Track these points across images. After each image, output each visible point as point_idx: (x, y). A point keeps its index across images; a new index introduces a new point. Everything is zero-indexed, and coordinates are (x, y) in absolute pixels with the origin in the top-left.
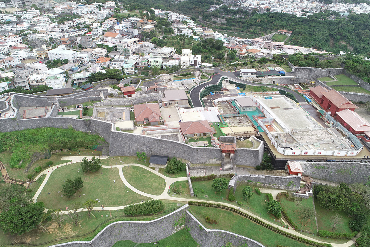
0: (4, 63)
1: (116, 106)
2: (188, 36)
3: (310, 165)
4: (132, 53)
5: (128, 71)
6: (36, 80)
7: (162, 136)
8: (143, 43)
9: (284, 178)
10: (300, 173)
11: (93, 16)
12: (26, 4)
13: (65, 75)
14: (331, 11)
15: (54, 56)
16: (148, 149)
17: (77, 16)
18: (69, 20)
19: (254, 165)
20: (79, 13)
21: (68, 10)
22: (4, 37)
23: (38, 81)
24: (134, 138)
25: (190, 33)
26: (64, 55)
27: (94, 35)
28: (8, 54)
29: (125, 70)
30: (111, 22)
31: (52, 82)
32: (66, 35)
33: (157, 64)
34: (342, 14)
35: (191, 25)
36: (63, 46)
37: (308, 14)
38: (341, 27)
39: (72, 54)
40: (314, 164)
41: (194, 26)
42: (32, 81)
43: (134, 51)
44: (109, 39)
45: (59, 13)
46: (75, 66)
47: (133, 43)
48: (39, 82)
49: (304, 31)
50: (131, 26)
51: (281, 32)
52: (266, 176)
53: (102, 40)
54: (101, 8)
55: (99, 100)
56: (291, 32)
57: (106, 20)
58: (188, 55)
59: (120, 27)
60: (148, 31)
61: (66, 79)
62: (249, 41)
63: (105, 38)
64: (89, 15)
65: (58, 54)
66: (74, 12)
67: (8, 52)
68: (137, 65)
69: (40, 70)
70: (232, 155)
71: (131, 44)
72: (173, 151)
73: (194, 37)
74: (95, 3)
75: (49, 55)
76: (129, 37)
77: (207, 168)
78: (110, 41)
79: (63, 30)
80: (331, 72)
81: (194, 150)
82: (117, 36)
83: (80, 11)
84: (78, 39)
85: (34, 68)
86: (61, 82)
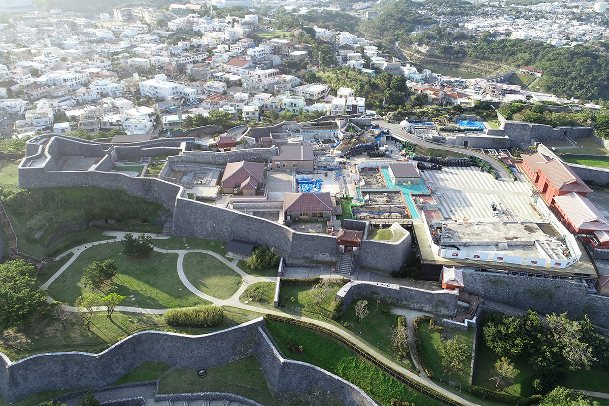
0: (76, 97)
3: (480, 277)
4: (263, 90)
5: (248, 116)
6: (110, 121)
7: (255, 213)
8: (284, 76)
11: (220, 36)
13: (154, 117)
15: (148, 90)
18: (184, 40)
19: (389, 268)
20: (202, 30)
21: (188, 26)
23: (113, 124)
24: (209, 211)
26: (161, 89)
27: (214, 62)
32: (174, 62)
33: (295, 108)
41: (374, 55)
42: (105, 123)
43: (266, 87)
44: (234, 69)
45: (173, 30)
46: (174, 106)
50: (273, 52)
52: (401, 286)
53: (224, 70)
55: (177, 152)
57: (237, 41)
58: (346, 97)
59: (255, 52)
61: (155, 123)
63: (229, 67)
64: (214, 34)
65: (153, 87)
68: (263, 109)
69: (121, 108)
70: (355, 249)
73: (365, 70)
74: (229, 16)
75: (141, 88)
76: (265, 67)
77: (312, 267)
78: (236, 71)
79: (172, 55)
80: (568, 134)
81: (295, 237)
82: (247, 65)
83: (203, 28)
84: (190, 66)
85: (113, 104)
86: (146, 126)
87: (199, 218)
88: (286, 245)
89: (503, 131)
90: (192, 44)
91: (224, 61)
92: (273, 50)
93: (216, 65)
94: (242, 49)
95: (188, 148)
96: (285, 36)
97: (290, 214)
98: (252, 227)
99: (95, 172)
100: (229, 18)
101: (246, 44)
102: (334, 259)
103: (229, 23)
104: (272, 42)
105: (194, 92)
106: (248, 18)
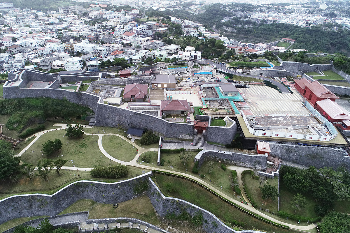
0: (38, 52)
1: (111, 85)
2: (194, 36)
3: (279, 147)
4: (144, 48)
5: (135, 62)
6: (57, 64)
7: (143, 112)
8: (155, 41)
9: (250, 157)
10: (267, 152)
11: (118, 20)
12: (69, 11)
13: (82, 63)
14: (334, 23)
15: (79, 48)
16: (128, 121)
17: (106, 20)
18: (98, 23)
19: (224, 143)
20: (108, 18)
21: (100, 15)
22: (44, 33)
23: (59, 66)
24: (117, 111)
25: (197, 35)
26: (86, 48)
27: (115, 34)
28: (43, 46)
29: (133, 61)
30: (132, 25)
31: (70, 67)
32: (93, 34)
33: (162, 57)
34: (344, 26)
35: (201, 30)
36: (87, 41)
37: (311, 25)
38: (343, 37)
39: (93, 47)
40: (284, 146)
41: (203, 31)
42: (54, 66)
43: (145, 47)
44: (127, 37)
45: (92, 18)
46: (94, 57)
47: (146, 41)
49: (307, 40)
50: (147, 28)
51: (285, 40)
52: (233, 153)
53: (121, 38)
54: (127, 14)
55: (97, 79)
56: (294, 40)
57: (128, 23)
58: (190, 51)
59: (138, 29)
60: (162, 32)
61: (83, 66)
62: (252, 45)
63: (124, 36)
64: (115, 20)
65: (81, 47)
66: (104, 17)
67: (44, 44)
68: (144, 58)
69: (63, 58)
70: (204, 131)
71: (145, 41)
72: (150, 125)
73: (199, 38)
74: (123, 10)
75: (75, 47)
76: (144, 36)
77: (179, 143)
78: (127, 39)
79: (92, 30)
80: (318, 68)
81: (168, 125)
82: (134, 35)
83: (109, 16)
84: (101, 36)
85: (58, 56)
86: (77, 67)
87: (111, 115)
88: (163, 130)
89: (282, 67)
90: (103, 25)
91: (121, 34)
92: (148, 28)
93: (116, 35)
94: (131, 27)
95: (103, 77)
96: (154, 21)
97: (165, 112)
98: (142, 120)
99: (49, 89)
100: (123, 11)
101: (133, 25)
102: (191, 138)
103: (123, 13)
104: (147, 23)
105: (105, 49)
106: (133, 11)
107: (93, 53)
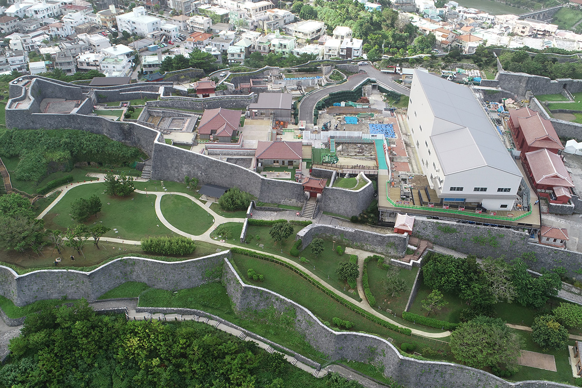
3: (430, 225)
5: (233, 58)
6: (87, 60)
9: (382, 236)
10: (407, 231)
13: (132, 58)
15: (126, 25)
28: (58, 17)
31: (111, 66)
36: (142, 9)
39: (153, 24)
40: (438, 223)
42: (81, 63)
48: (92, 65)
52: (358, 230)
61: (134, 64)
65: (131, 22)
67: (59, 13)
69: (98, 46)
75: (119, 23)
77: (280, 211)
85: (89, 42)
86: (124, 67)
99: (77, 115)
102: (299, 204)
107: (153, 35)
